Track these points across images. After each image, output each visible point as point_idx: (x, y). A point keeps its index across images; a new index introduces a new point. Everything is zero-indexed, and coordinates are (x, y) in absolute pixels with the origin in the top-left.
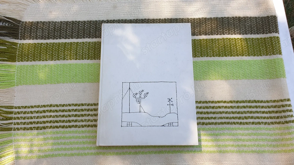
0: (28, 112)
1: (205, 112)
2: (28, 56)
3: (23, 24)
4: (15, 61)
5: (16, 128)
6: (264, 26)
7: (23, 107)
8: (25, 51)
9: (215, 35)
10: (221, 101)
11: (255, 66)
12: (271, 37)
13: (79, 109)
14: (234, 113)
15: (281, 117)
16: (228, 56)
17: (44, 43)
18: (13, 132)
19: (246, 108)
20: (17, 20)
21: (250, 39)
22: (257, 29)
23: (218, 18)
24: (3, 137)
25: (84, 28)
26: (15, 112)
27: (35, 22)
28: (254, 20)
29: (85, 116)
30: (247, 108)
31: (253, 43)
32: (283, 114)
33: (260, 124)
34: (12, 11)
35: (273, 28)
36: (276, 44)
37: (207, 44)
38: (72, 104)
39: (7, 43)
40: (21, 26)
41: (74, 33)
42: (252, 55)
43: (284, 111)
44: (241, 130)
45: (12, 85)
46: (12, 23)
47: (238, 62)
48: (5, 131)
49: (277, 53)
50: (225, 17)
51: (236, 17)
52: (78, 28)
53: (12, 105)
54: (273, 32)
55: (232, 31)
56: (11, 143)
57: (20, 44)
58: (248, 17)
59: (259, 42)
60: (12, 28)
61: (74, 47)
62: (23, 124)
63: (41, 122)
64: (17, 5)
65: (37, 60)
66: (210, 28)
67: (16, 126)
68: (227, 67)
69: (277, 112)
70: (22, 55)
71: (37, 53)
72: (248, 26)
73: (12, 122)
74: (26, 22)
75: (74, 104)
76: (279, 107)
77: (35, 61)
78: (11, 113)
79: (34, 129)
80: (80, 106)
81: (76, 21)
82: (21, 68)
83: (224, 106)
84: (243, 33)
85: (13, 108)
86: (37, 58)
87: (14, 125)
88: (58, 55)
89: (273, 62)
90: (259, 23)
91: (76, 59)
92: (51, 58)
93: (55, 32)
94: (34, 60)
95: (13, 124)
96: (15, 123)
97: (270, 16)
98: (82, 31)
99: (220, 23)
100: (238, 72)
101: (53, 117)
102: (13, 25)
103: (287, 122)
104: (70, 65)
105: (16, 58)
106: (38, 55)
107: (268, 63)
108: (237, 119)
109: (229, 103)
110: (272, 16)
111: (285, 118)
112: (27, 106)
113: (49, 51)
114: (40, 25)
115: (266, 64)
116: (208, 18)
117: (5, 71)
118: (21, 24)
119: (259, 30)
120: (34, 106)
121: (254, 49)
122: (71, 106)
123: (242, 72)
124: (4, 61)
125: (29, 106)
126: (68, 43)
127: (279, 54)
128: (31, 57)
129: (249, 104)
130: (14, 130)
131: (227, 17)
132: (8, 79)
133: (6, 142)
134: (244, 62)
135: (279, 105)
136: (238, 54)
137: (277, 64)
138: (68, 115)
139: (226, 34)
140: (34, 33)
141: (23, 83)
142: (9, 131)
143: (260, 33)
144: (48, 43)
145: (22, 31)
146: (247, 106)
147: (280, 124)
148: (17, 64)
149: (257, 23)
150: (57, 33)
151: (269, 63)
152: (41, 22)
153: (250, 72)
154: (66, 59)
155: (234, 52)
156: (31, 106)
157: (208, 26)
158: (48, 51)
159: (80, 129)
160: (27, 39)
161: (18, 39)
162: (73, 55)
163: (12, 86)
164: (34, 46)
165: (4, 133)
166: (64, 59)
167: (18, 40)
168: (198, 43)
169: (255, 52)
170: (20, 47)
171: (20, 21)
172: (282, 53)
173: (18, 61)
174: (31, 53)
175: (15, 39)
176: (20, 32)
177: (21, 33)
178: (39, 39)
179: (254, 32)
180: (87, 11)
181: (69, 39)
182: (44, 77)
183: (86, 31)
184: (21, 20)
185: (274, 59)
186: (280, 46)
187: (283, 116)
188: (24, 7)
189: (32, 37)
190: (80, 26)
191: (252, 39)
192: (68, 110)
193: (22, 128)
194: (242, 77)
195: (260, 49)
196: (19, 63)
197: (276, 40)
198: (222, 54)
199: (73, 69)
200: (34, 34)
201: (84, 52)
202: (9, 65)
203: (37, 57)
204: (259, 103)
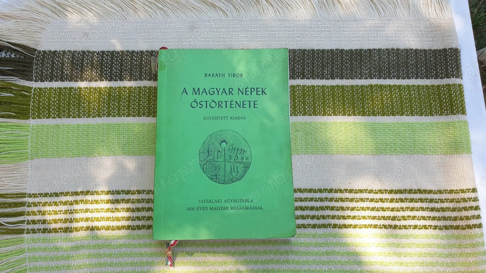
0: (50, 202)
1: (337, 207)
2: (49, 110)
3: (39, 55)
4: (29, 118)
5: (31, 230)
6: (437, 65)
7: (42, 194)
8: (44, 100)
9: (356, 79)
10: (365, 190)
11: (421, 132)
12: (449, 85)
13: (133, 199)
14: (384, 211)
15: (461, 219)
16: (379, 115)
17: (75, 88)
18: (25, 235)
19: (404, 202)
20: (29, 48)
21: (414, 86)
22: (427, 70)
23: (363, 50)
24: (10, 244)
25: (141, 63)
26: (29, 203)
27: (60, 51)
28: (422, 55)
29: (143, 211)
30: (407, 202)
31: (419, 94)
32: (464, 213)
33: (427, 228)
34: (22, 32)
35: (452, 69)
36: (456, 96)
37: (344, 94)
38: (121, 191)
39: (14, 87)
40: (36, 58)
41: (124, 70)
42: (417, 113)
43: (465, 209)
44: (396, 238)
45: (23, 157)
46: (21, 54)
47: (395, 126)
48: (13, 233)
49: (458, 112)
50: (374, 50)
51: (393, 49)
52: (132, 63)
53: (24, 191)
54: (452, 75)
55: (384, 72)
56: (24, 255)
57: (35, 88)
58: (412, 50)
59: (430, 92)
60: (21, 62)
61: (124, 95)
62: (42, 223)
63: (71, 219)
64: (29, 23)
65: (64, 116)
66: (348, 67)
67: (31, 227)
68: (375, 134)
69: (454, 210)
70: (38, 108)
71: (64, 104)
72: (412, 65)
73: (23, 219)
74: (44, 52)
75: (125, 191)
76: (458, 201)
77: (61, 118)
78: (23, 204)
79: (61, 232)
80: (135, 193)
81: (127, 51)
82: (38, 130)
83: (369, 199)
84: (403, 76)
85: (25, 197)
86: (64, 114)
87: (28, 224)
88: (99, 109)
89: (451, 127)
90: (431, 59)
91: (128, 116)
92: (87, 113)
93: (92, 69)
94: (59, 117)
95: (26, 223)
96: (28, 221)
97: (449, 49)
98: (138, 68)
99: (365, 59)
100: (394, 142)
101: (90, 212)
102: (23, 57)
103: (469, 227)
104: (119, 125)
105: (29, 113)
106: (66, 108)
107: (443, 128)
108: (389, 219)
109: (377, 193)
110: (451, 49)
111: (467, 219)
112: (48, 194)
113: (84, 102)
114: (68, 57)
115: (440, 130)
116: (347, 50)
117: (11, 135)
118: (36, 55)
119: (430, 72)
120: (60, 193)
121: (420, 103)
122: (120, 194)
123: (400, 142)
124: (9, 117)
125: (51, 193)
126: (115, 87)
127: (461, 114)
128: (54, 110)
129: (409, 196)
130: (27, 233)
131: (377, 48)
132: (18, 148)
133: (15, 252)
134: (404, 126)
135: (458, 199)
136: (394, 111)
137: (457, 131)
138: (115, 209)
139: (375, 78)
140: (57, 71)
141: (42, 154)
142: (19, 234)
143: (432, 77)
144: (81, 88)
145: (37, 67)
146: (406, 199)
147: (459, 229)
148: (32, 122)
149: (426, 60)
150: (96, 71)
151: (445, 128)
152: (69, 51)
153: (414, 142)
154: (112, 114)
155: (388, 109)
156: (54, 193)
157: (345, 63)
158: (82, 101)
159: (135, 231)
160: (46, 81)
161: (31, 80)
162: (124, 109)
163: (23, 159)
164: (58, 92)
165: (11, 237)
166: (109, 115)
167: (31, 83)
168: (328, 92)
169: (422, 109)
170: (34, 94)
171: (35, 50)
172: (467, 112)
173: (33, 118)
174: (54, 104)
175: (27, 80)
176: (35, 69)
177: (37, 71)
178: (67, 81)
179: (422, 74)
180: (146, 35)
181: (115, 80)
182: (76, 145)
183: (143, 68)
184: (36, 48)
185: (453, 121)
186: (463, 100)
187: (464, 217)
188: (42, 26)
189: (55, 76)
190: (134, 59)
191: (418, 86)
192: (115, 200)
193: (41, 229)
194: (400, 151)
195: (431, 104)
196: (35, 120)
197: (458, 90)
198: (369, 111)
199: (123, 133)
200: (59, 73)
201: (142, 104)
202: (18, 125)
203: (64, 112)
204: (425, 193)
